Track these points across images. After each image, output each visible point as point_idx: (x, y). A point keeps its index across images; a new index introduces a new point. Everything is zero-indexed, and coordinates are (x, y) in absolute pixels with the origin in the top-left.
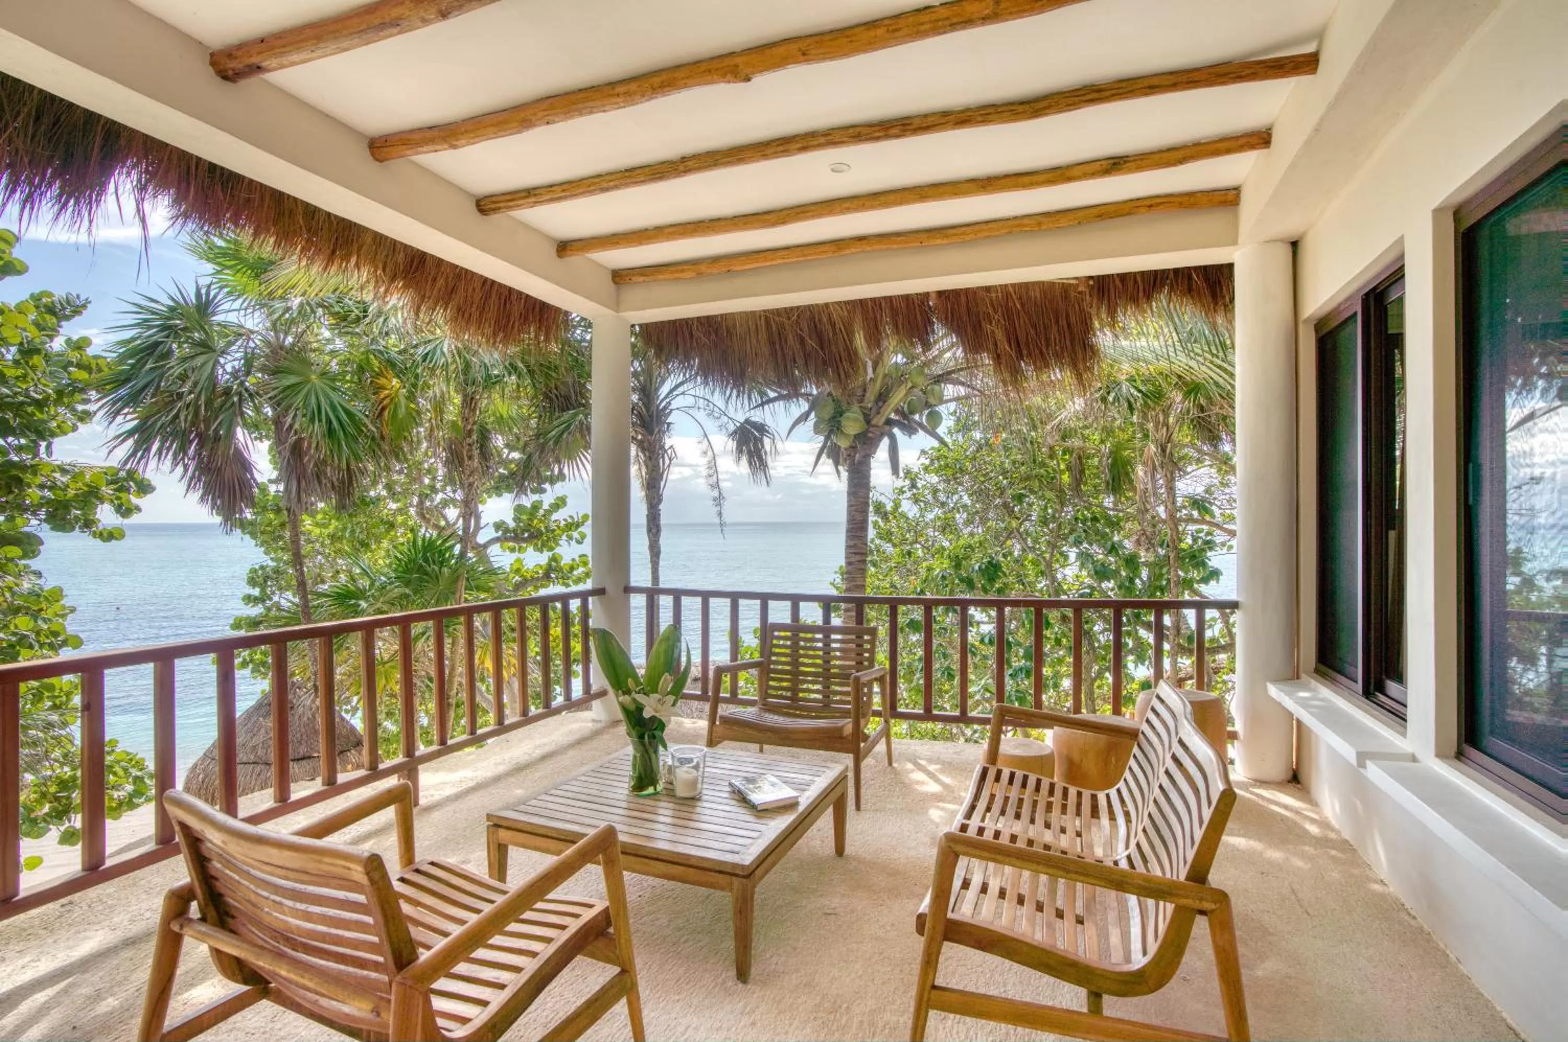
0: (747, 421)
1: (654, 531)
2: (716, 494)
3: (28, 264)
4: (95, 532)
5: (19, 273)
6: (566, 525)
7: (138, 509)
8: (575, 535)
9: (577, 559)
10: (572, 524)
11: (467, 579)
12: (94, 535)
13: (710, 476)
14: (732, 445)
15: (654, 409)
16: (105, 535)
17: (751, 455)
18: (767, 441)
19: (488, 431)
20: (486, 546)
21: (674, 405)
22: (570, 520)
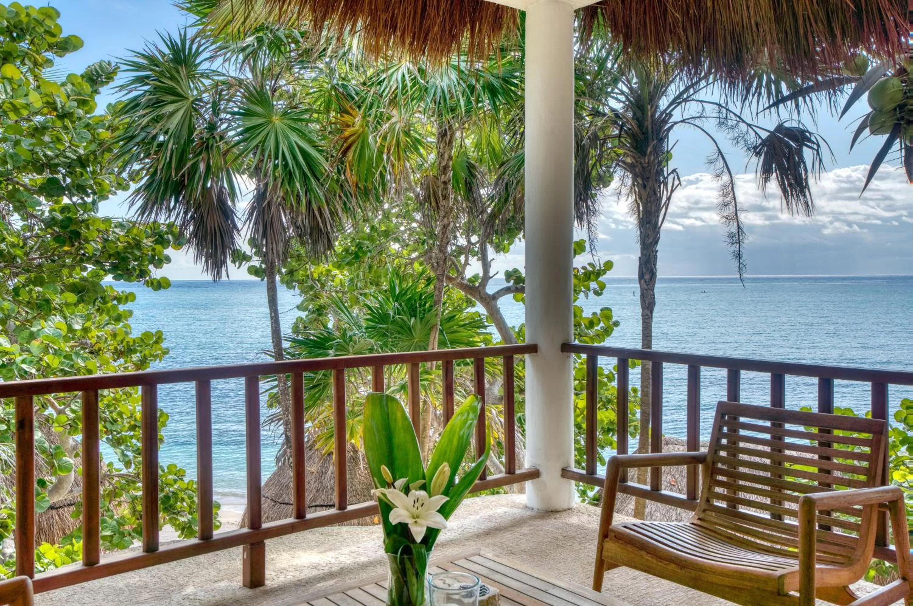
0: (780, 128)
1: (647, 277)
2: (734, 229)
3: (82, 38)
4: (147, 282)
5: (76, 48)
6: (585, 274)
7: (168, 259)
8: (593, 285)
9: (599, 312)
10: (591, 273)
11: (441, 331)
12: (147, 283)
13: (726, 205)
14: (757, 162)
15: (648, 123)
16: (155, 284)
17: (783, 173)
18: (808, 153)
19: (474, 167)
20: (495, 297)
21: (677, 115)
22: (590, 269)
